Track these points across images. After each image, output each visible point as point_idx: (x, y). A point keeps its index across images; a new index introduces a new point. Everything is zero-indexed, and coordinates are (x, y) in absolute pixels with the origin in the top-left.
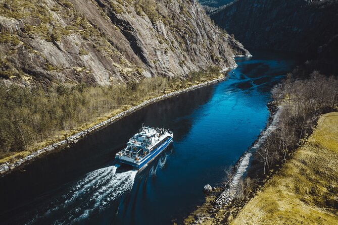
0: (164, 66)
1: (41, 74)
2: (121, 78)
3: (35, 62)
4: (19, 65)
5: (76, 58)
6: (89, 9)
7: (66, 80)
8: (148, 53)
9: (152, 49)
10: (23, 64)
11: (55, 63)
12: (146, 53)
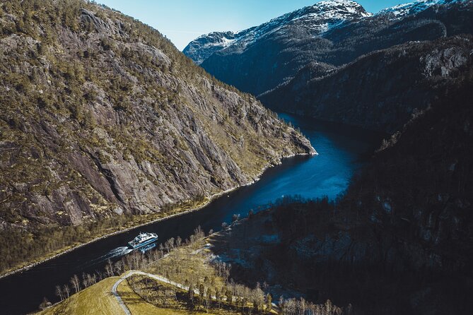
0: (139, 201)
1: (35, 219)
2: (93, 216)
3: (31, 211)
4: (21, 214)
5: (60, 206)
6: (82, 162)
7: (50, 221)
8: (123, 193)
9: (129, 189)
10: (24, 213)
11: (44, 210)
12: (122, 193)
